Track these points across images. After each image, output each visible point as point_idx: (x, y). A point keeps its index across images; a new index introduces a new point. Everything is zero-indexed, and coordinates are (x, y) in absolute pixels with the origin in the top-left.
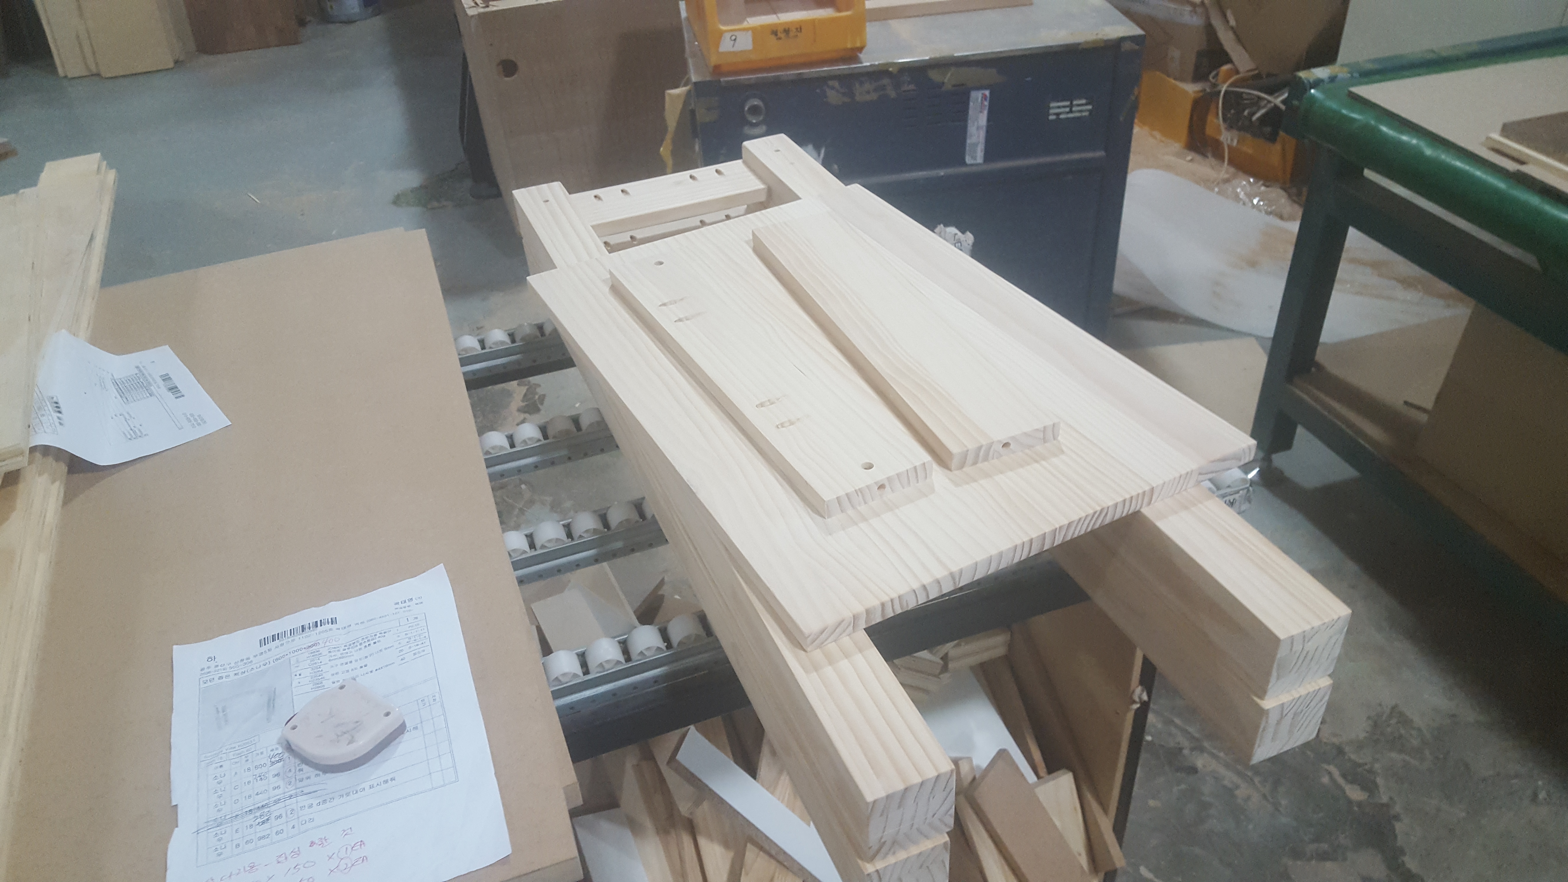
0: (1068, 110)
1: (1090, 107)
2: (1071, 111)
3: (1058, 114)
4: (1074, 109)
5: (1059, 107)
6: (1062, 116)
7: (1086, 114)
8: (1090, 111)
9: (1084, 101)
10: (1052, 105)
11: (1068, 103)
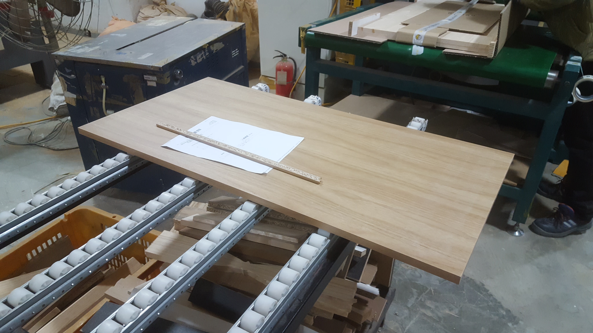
0: (235, 53)
1: (238, 51)
2: (236, 54)
3: (234, 55)
4: (236, 52)
5: (234, 53)
6: (235, 56)
7: (238, 53)
8: (238, 52)
9: (237, 50)
10: (233, 52)
11: (234, 51)
